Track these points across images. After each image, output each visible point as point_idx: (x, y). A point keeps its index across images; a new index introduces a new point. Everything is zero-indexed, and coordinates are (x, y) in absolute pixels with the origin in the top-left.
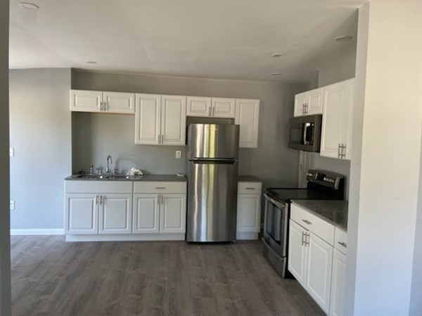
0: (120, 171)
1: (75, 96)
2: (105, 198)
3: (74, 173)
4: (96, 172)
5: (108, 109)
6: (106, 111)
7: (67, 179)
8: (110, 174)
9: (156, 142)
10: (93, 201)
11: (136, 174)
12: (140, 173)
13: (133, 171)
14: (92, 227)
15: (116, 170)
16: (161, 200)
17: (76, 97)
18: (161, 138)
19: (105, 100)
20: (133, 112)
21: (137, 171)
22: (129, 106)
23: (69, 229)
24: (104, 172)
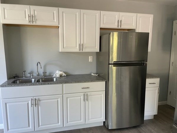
0: (47, 74)
1: (4, 9)
2: (39, 100)
3: (9, 78)
4: (29, 75)
5: (36, 22)
6: (34, 24)
7: (2, 86)
8: (40, 77)
9: (77, 50)
10: (28, 104)
11: (61, 76)
12: (64, 74)
13: (58, 73)
14: (29, 126)
15: (45, 73)
16: (86, 98)
17: (6, 10)
18: (81, 46)
19: (32, 13)
20: (57, 25)
21: (61, 73)
22: (54, 19)
23: (8, 130)
24: (35, 75)
